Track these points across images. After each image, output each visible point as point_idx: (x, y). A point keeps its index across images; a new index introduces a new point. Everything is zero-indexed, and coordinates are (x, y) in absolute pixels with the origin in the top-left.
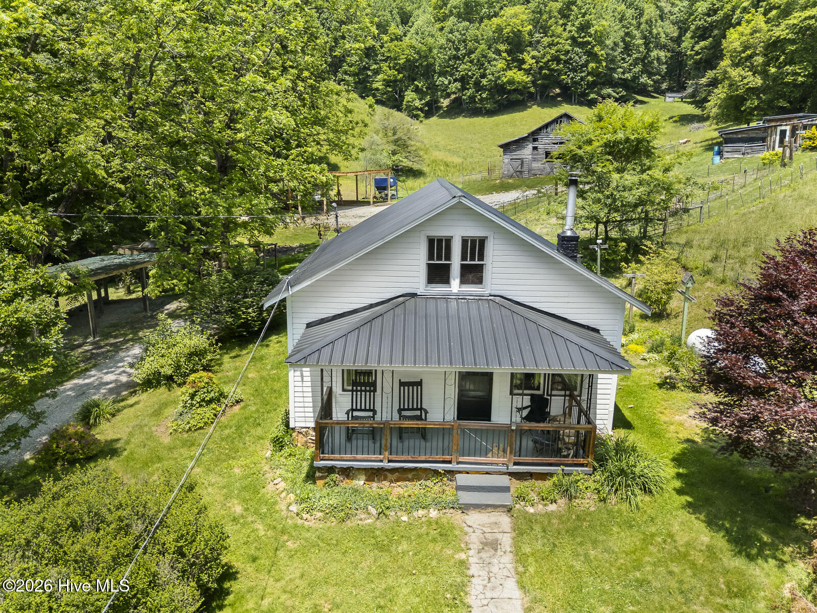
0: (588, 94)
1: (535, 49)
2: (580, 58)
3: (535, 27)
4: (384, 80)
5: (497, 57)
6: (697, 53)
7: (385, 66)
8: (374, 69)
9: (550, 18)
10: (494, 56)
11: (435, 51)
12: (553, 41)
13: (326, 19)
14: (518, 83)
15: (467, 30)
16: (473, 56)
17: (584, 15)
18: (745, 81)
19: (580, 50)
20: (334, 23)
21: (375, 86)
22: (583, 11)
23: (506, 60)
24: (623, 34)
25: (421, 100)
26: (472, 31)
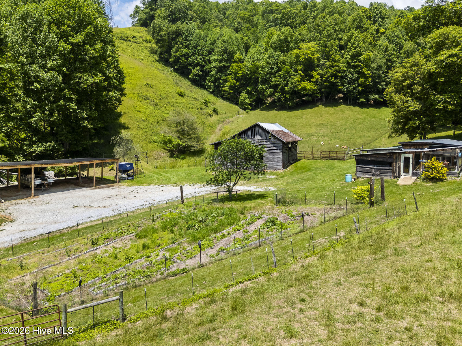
1: (321, 69)
2: (353, 75)
3: (321, 55)
4: (229, 85)
5: (295, 74)
7: (229, 78)
8: (224, 79)
9: (332, 50)
10: (293, 73)
11: (260, 69)
12: (333, 64)
13: (200, 50)
14: (309, 90)
15: (278, 57)
16: (281, 73)
17: (355, 49)
19: (352, 70)
20: (205, 52)
21: (223, 89)
22: (355, 46)
23: (301, 75)
24: (385, 60)
25: (250, 98)
26: (282, 57)
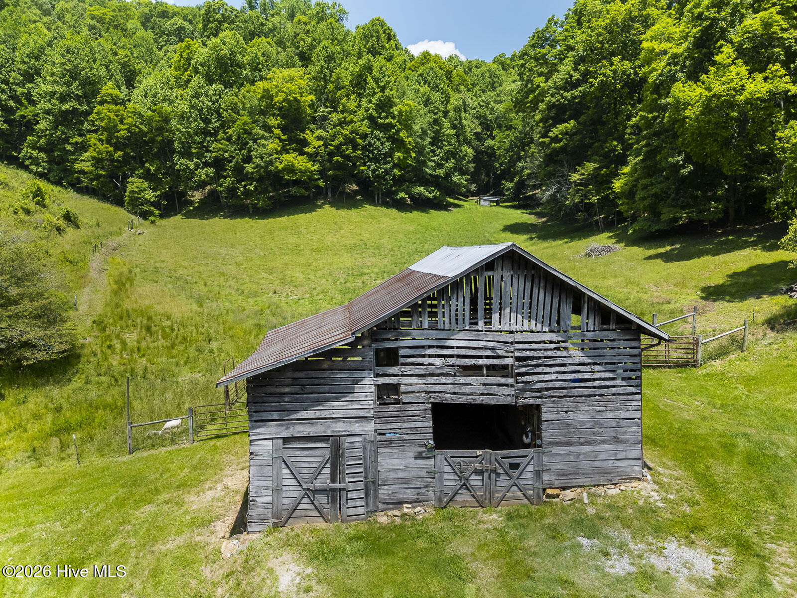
0: (396, 193)
1: (321, 127)
2: (382, 144)
3: (319, 99)
4: (94, 158)
5: (267, 134)
6: (556, 140)
7: (93, 139)
8: (77, 143)
9: (339, 89)
10: (261, 132)
11: (173, 122)
12: (345, 118)
14: (301, 171)
15: (220, 95)
16: (230, 131)
17: (383, 90)
19: (382, 135)
21: (78, 166)
22: (382, 84)
23: (279, 138)
24: (430, 120)
25: (154, 190)
26: (229, 97)
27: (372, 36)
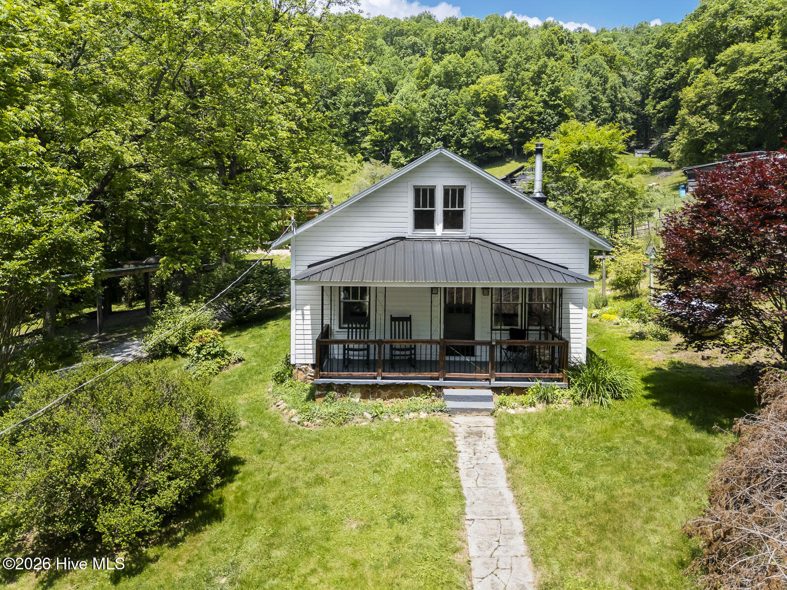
1: (511, 111)
2: (552, 118)
3: (509, 92)
4: (372, 140)
5: (476, 118)
6: (659, 112)
7: (372, 128)
8: (362, 131)
9: (523, 85)
10: (473, 117)
11: (419, 114)
12: (527, 104)
14: (497, 140)
15: (447, 96)
16: (453, 118)
17: (553, 83)
18: (703, 127)
19: (551, 112)
21: (363, 146)
22: (552, 78)
23: (484, 120)
24: (590, 98)
26: (453, 96)
27: (548, 44)
